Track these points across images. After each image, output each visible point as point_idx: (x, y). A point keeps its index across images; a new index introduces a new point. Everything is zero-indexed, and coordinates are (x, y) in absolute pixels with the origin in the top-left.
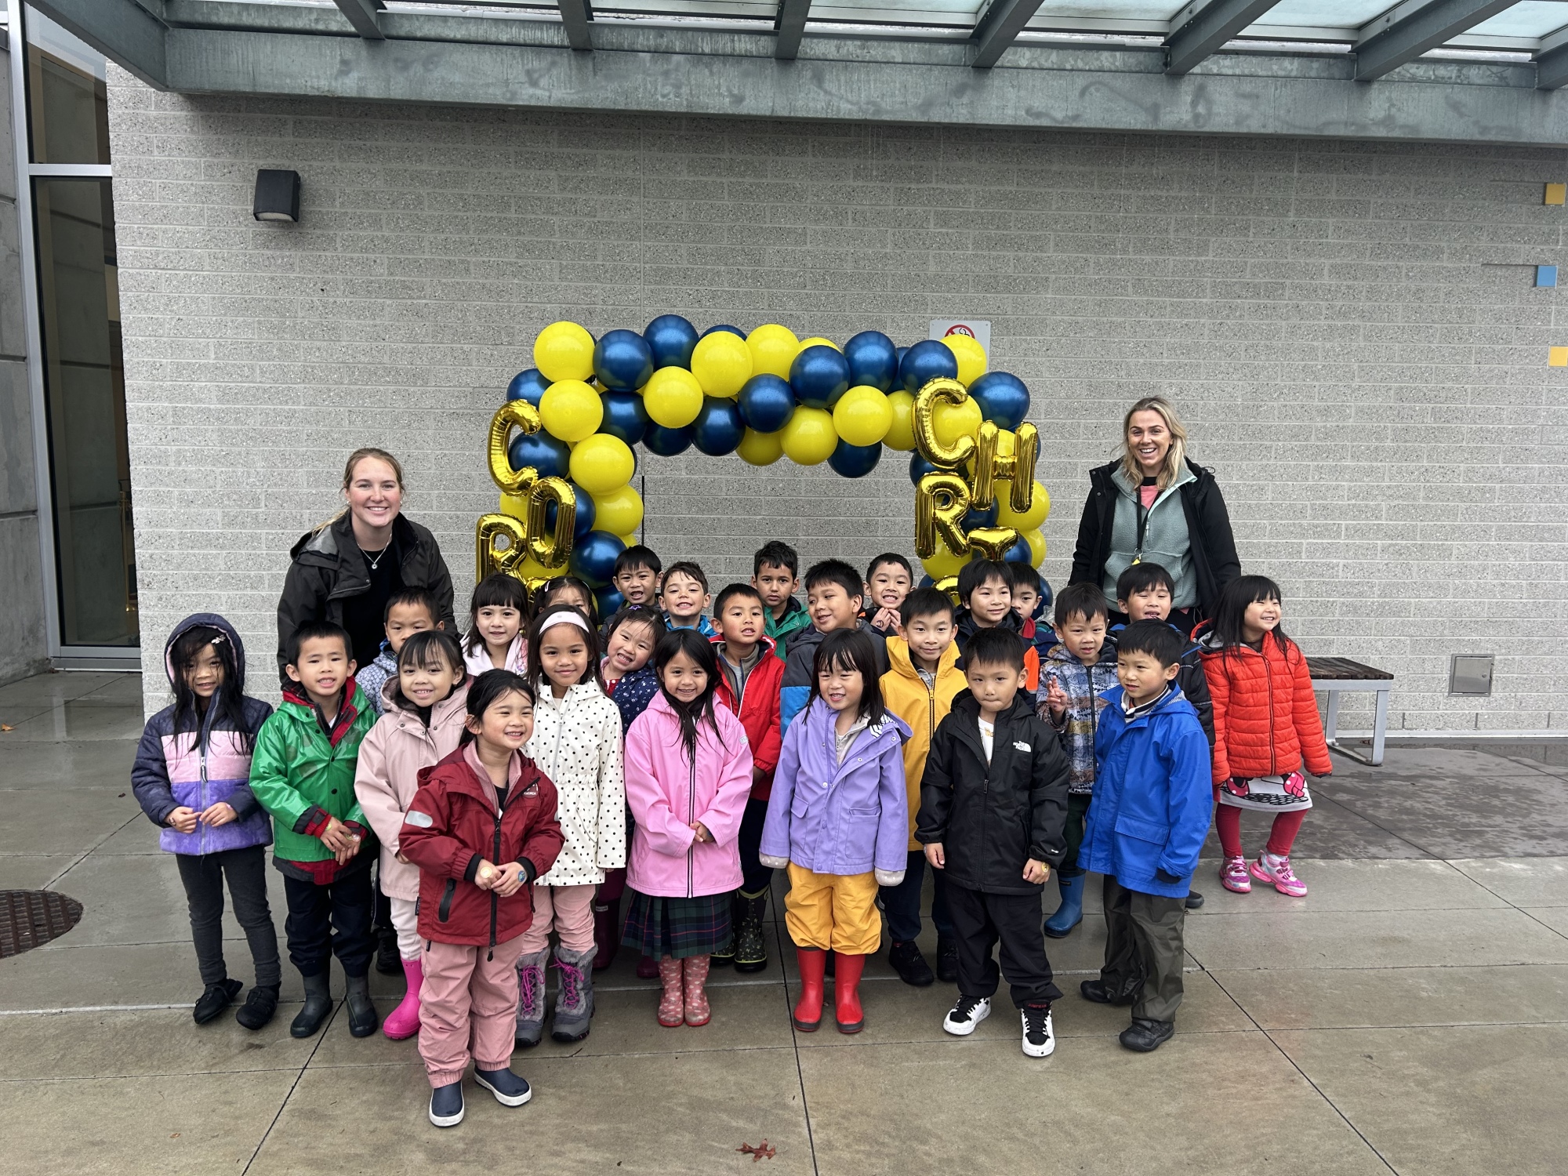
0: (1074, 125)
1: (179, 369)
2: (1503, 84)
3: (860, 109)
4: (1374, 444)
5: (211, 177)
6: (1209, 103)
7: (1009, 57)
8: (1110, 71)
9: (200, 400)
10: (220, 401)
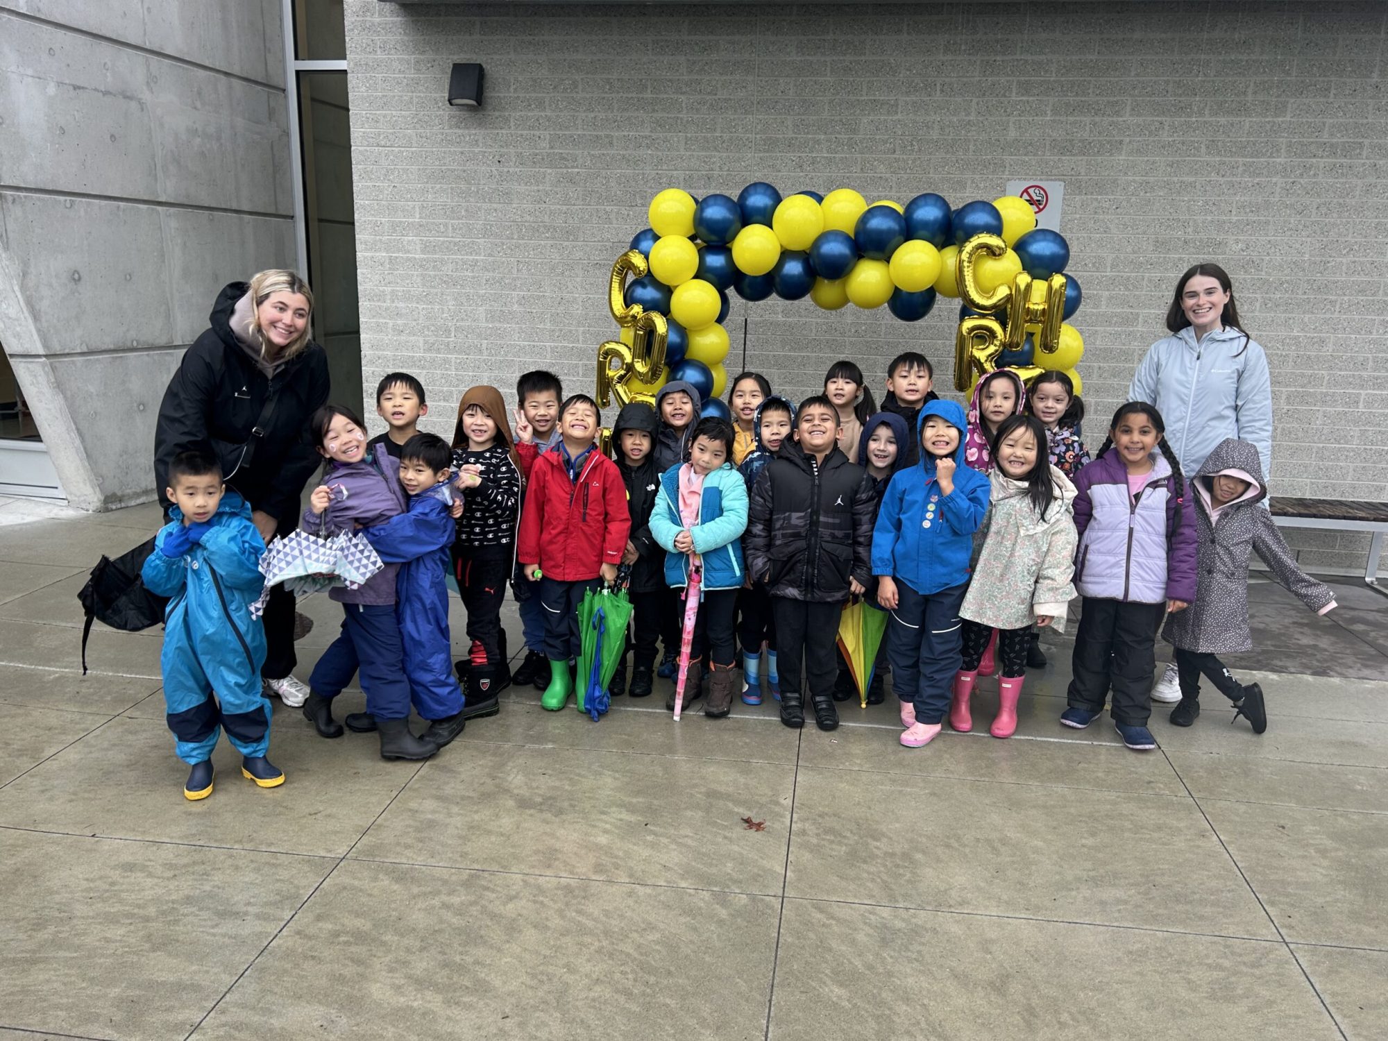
5: (418, 71)
9: (409, 251)
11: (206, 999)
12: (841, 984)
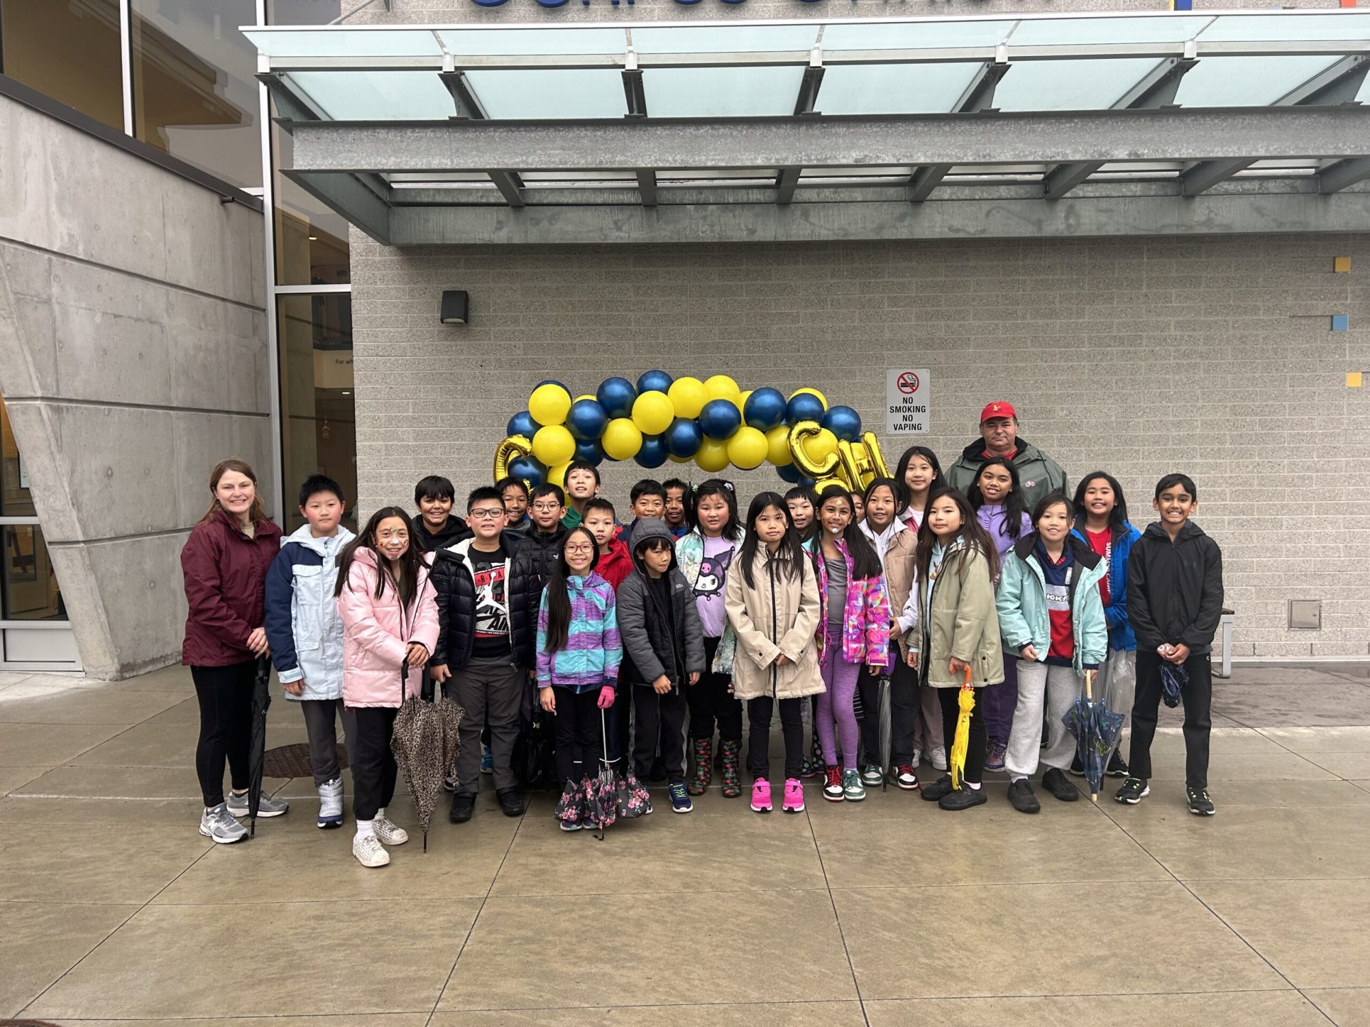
0: (983, 236)
1: (390, 419)
2: (1295, 192)
3: (835, 234)
4: (1217, 447)
5: (413, 297)
6: (1078, 216)
7: (936, 193)
8: (1007, 199)
9: (403, 440)
10: (415, 440)
11: (436, 983)
12: (889, 931)
